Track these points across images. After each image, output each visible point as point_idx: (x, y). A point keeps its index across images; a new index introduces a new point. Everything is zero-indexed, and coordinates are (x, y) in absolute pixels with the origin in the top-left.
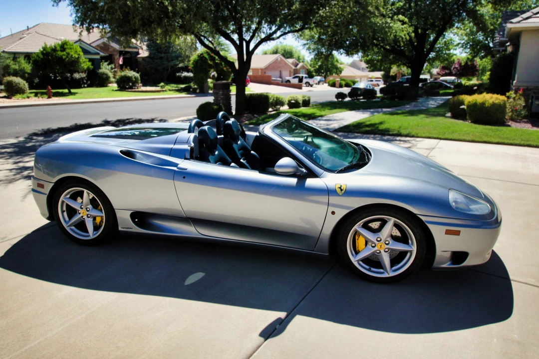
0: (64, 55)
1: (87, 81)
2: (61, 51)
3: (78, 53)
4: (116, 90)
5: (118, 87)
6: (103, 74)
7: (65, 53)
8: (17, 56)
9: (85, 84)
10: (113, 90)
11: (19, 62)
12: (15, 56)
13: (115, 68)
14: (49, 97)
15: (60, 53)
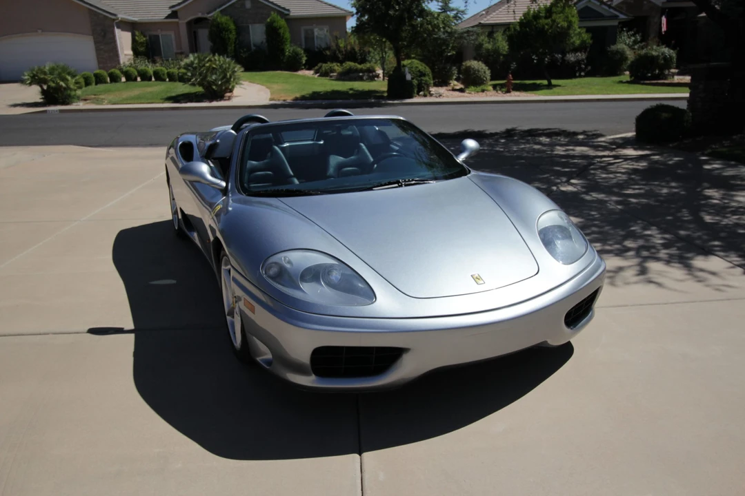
0: (547, 24)
1: (586, 65)
2: (546, 18)
3: (570, 18)
4: (627, 82)
5: (631, 77)
6: (617, 52)
7: (549, 20)
8: (495, 30)
9: (581, 70)
10: (621, 82)
11: (494, 39)
12: (491, 29)
13: (641, 42)
14: (508, 91)
15: (543, 21)
